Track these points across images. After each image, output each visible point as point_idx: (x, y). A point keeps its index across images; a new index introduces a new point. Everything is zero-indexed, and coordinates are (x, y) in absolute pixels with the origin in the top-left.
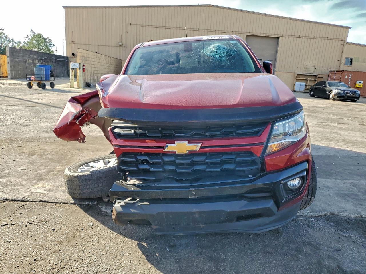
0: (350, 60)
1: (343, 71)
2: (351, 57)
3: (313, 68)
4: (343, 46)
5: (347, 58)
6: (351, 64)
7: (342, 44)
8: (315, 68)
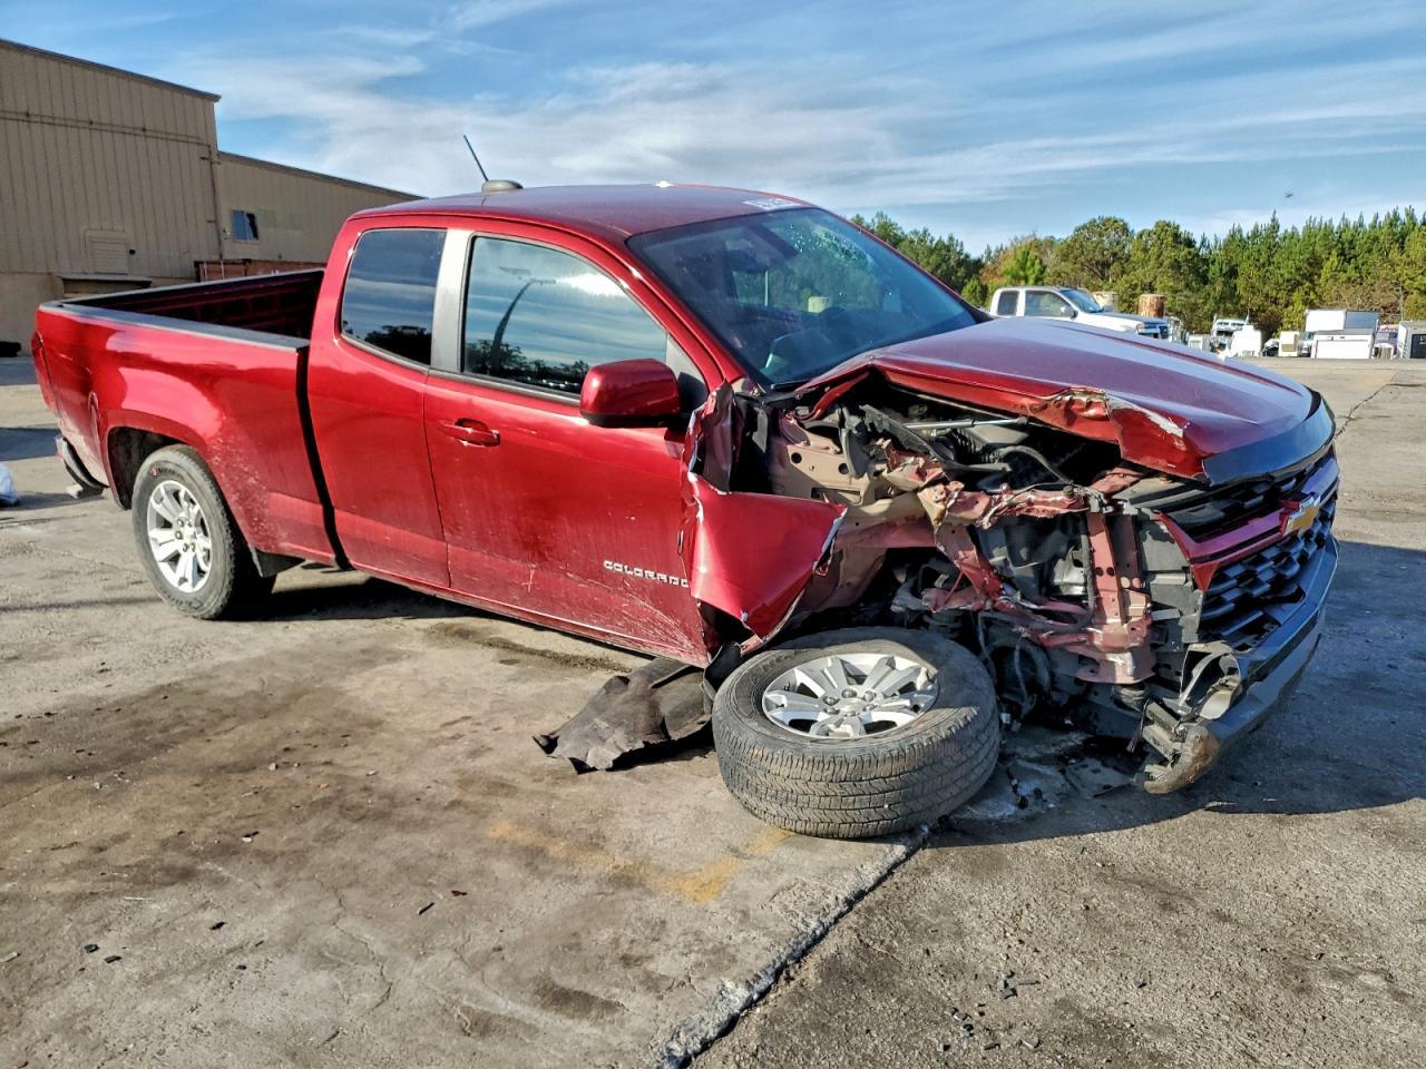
0: (247, 220)
1: (249, 261)
2: (251, 210)
3: (123, 251)
4: (211, 168)
5: (236, 214)
6: (256, 235)
7: (203, 158)
8: (132, 252)
